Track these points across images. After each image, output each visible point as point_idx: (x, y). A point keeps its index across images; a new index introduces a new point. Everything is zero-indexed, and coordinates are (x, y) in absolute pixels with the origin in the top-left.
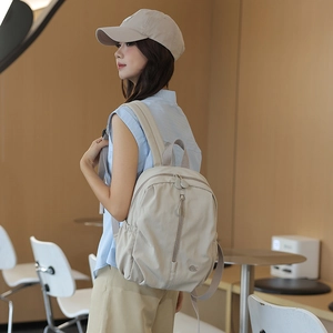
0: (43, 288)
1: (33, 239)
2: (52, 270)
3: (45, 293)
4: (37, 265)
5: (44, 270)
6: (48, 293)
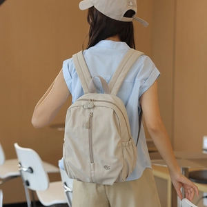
0: (25, 184)
1: (16, 145)
2: (31, 170)
3: (26, 187)
4: (19, 165)
5: (25, 169)
6: (28, 187)
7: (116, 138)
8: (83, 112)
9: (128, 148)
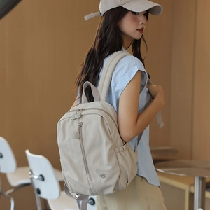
1: (27, 152)
2: (42, 178)
3: (37, 195)
4: (30, 173)
5: (36, 177)
6: (39, 195)
7: (107, 144)
8: (72, 123)
9: (123, 153)
